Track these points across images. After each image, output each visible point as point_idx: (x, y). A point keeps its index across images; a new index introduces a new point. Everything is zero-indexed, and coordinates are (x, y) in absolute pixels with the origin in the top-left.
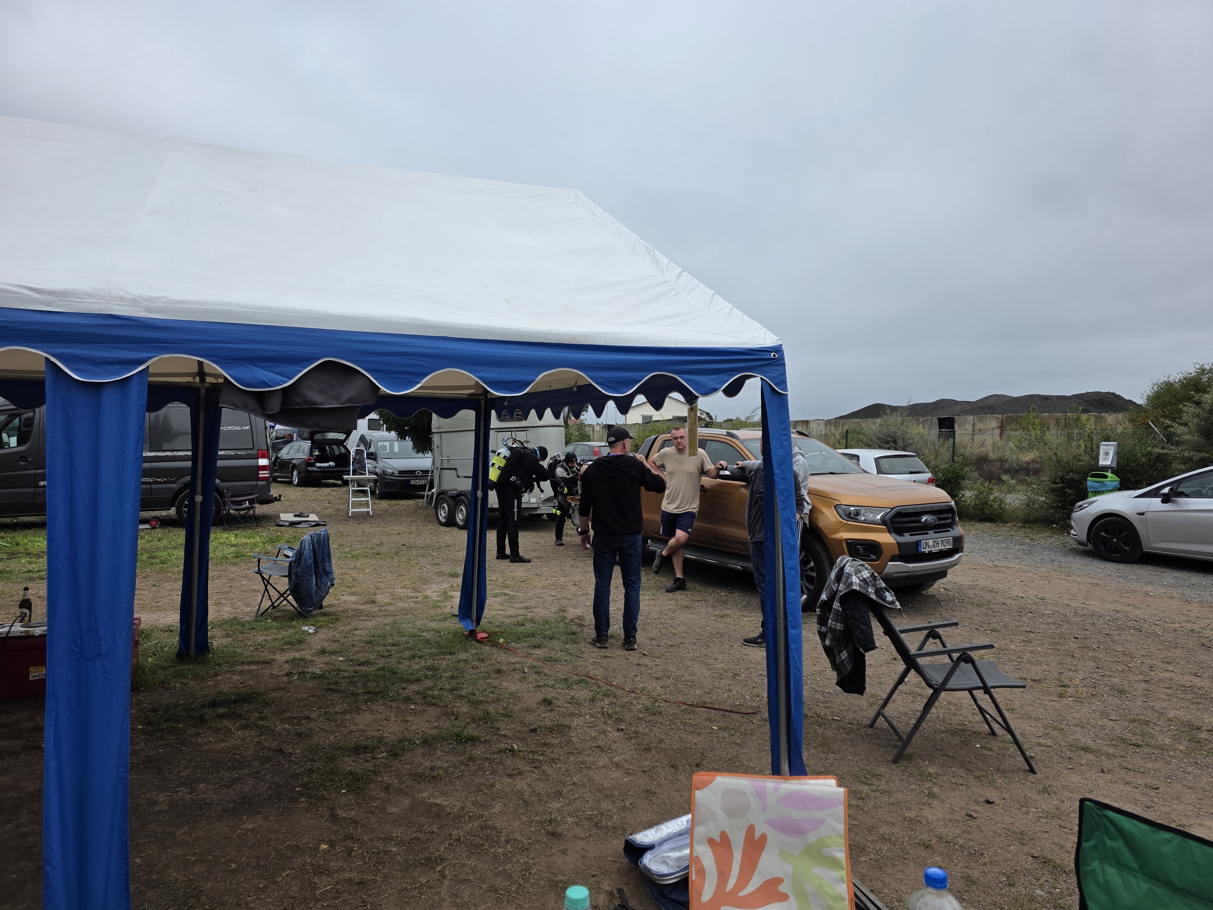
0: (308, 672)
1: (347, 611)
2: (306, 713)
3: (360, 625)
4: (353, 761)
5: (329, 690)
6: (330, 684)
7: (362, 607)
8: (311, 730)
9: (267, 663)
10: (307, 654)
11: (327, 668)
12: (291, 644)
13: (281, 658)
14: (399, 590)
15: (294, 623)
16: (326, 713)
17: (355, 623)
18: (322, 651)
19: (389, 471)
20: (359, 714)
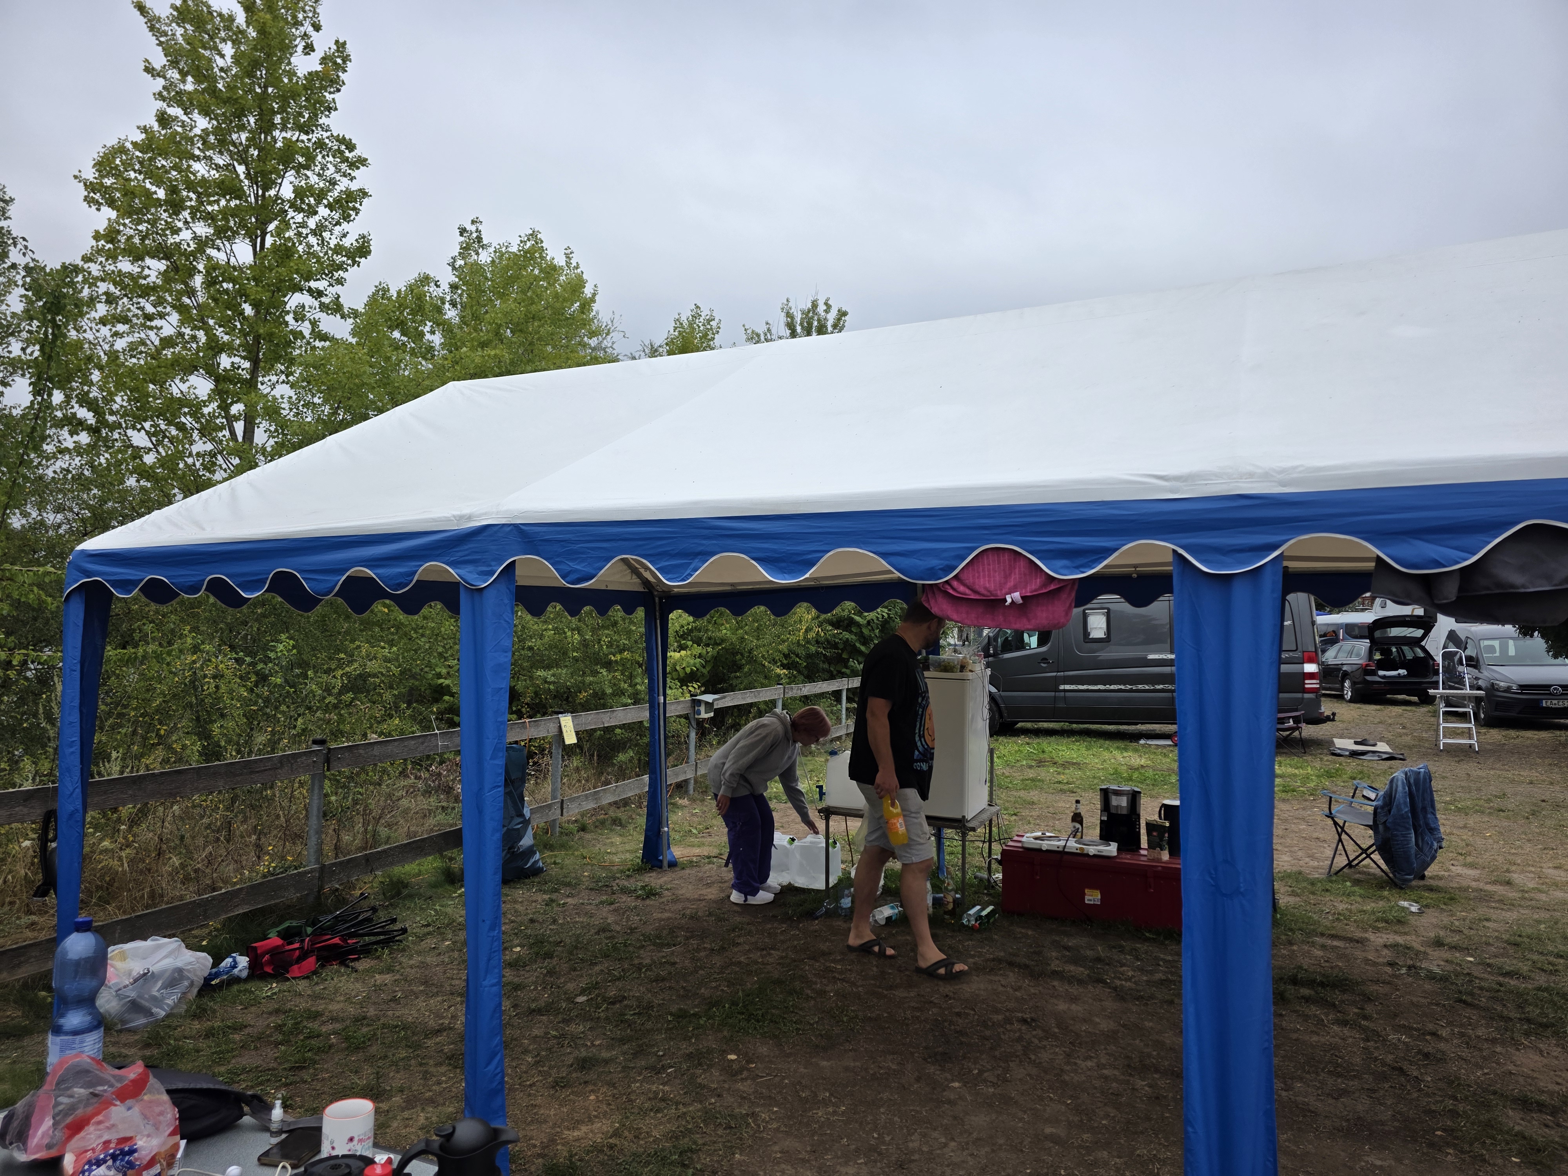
0: (1421, 968)
1: (1466, 889)
2: (1430, 1027)
3: (1493, 914)
4: (1522, 1119)
5: (1460, 1001)
6: (1460, 992)
7: (1489, 887)
8: (1443, 1053)
9: (1358, 942)
10: (1414, 942)
11: (1449, 968)
12: (1387, 922)
13: (1378, 939)
14: (1551, 871)
15: (1386, 893)
16: (1462, 1035)
17: (1482, 911)
18: (1438, 942)
19: (1502, 684)
20: (1518, 1050)
